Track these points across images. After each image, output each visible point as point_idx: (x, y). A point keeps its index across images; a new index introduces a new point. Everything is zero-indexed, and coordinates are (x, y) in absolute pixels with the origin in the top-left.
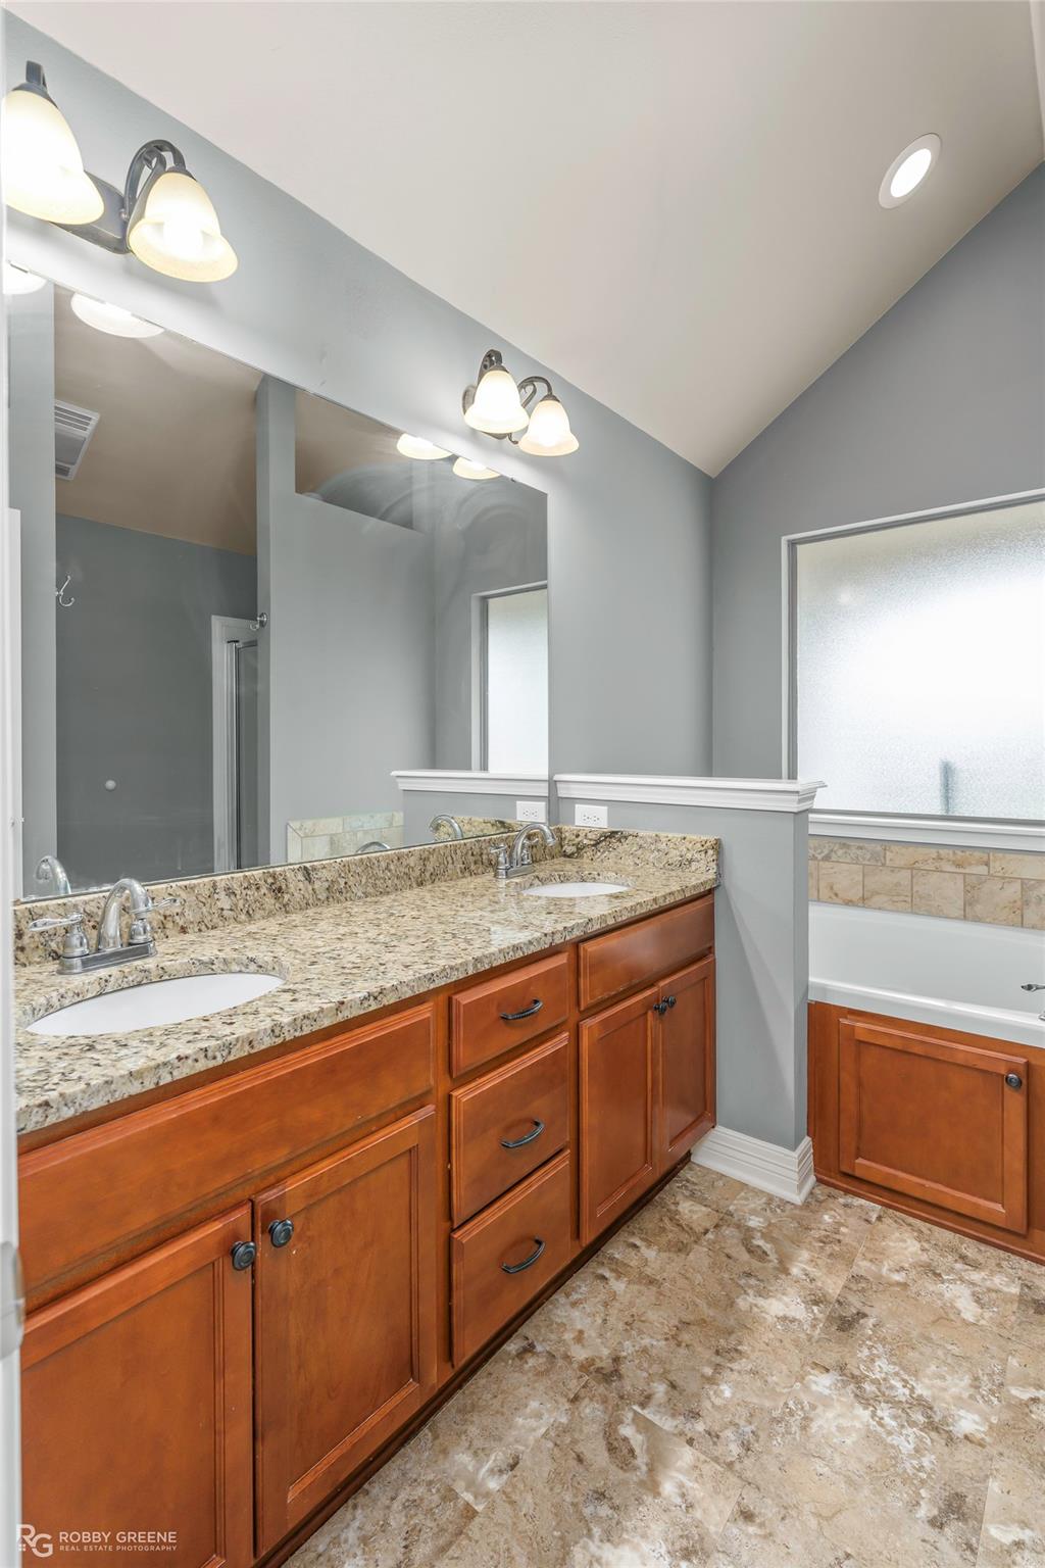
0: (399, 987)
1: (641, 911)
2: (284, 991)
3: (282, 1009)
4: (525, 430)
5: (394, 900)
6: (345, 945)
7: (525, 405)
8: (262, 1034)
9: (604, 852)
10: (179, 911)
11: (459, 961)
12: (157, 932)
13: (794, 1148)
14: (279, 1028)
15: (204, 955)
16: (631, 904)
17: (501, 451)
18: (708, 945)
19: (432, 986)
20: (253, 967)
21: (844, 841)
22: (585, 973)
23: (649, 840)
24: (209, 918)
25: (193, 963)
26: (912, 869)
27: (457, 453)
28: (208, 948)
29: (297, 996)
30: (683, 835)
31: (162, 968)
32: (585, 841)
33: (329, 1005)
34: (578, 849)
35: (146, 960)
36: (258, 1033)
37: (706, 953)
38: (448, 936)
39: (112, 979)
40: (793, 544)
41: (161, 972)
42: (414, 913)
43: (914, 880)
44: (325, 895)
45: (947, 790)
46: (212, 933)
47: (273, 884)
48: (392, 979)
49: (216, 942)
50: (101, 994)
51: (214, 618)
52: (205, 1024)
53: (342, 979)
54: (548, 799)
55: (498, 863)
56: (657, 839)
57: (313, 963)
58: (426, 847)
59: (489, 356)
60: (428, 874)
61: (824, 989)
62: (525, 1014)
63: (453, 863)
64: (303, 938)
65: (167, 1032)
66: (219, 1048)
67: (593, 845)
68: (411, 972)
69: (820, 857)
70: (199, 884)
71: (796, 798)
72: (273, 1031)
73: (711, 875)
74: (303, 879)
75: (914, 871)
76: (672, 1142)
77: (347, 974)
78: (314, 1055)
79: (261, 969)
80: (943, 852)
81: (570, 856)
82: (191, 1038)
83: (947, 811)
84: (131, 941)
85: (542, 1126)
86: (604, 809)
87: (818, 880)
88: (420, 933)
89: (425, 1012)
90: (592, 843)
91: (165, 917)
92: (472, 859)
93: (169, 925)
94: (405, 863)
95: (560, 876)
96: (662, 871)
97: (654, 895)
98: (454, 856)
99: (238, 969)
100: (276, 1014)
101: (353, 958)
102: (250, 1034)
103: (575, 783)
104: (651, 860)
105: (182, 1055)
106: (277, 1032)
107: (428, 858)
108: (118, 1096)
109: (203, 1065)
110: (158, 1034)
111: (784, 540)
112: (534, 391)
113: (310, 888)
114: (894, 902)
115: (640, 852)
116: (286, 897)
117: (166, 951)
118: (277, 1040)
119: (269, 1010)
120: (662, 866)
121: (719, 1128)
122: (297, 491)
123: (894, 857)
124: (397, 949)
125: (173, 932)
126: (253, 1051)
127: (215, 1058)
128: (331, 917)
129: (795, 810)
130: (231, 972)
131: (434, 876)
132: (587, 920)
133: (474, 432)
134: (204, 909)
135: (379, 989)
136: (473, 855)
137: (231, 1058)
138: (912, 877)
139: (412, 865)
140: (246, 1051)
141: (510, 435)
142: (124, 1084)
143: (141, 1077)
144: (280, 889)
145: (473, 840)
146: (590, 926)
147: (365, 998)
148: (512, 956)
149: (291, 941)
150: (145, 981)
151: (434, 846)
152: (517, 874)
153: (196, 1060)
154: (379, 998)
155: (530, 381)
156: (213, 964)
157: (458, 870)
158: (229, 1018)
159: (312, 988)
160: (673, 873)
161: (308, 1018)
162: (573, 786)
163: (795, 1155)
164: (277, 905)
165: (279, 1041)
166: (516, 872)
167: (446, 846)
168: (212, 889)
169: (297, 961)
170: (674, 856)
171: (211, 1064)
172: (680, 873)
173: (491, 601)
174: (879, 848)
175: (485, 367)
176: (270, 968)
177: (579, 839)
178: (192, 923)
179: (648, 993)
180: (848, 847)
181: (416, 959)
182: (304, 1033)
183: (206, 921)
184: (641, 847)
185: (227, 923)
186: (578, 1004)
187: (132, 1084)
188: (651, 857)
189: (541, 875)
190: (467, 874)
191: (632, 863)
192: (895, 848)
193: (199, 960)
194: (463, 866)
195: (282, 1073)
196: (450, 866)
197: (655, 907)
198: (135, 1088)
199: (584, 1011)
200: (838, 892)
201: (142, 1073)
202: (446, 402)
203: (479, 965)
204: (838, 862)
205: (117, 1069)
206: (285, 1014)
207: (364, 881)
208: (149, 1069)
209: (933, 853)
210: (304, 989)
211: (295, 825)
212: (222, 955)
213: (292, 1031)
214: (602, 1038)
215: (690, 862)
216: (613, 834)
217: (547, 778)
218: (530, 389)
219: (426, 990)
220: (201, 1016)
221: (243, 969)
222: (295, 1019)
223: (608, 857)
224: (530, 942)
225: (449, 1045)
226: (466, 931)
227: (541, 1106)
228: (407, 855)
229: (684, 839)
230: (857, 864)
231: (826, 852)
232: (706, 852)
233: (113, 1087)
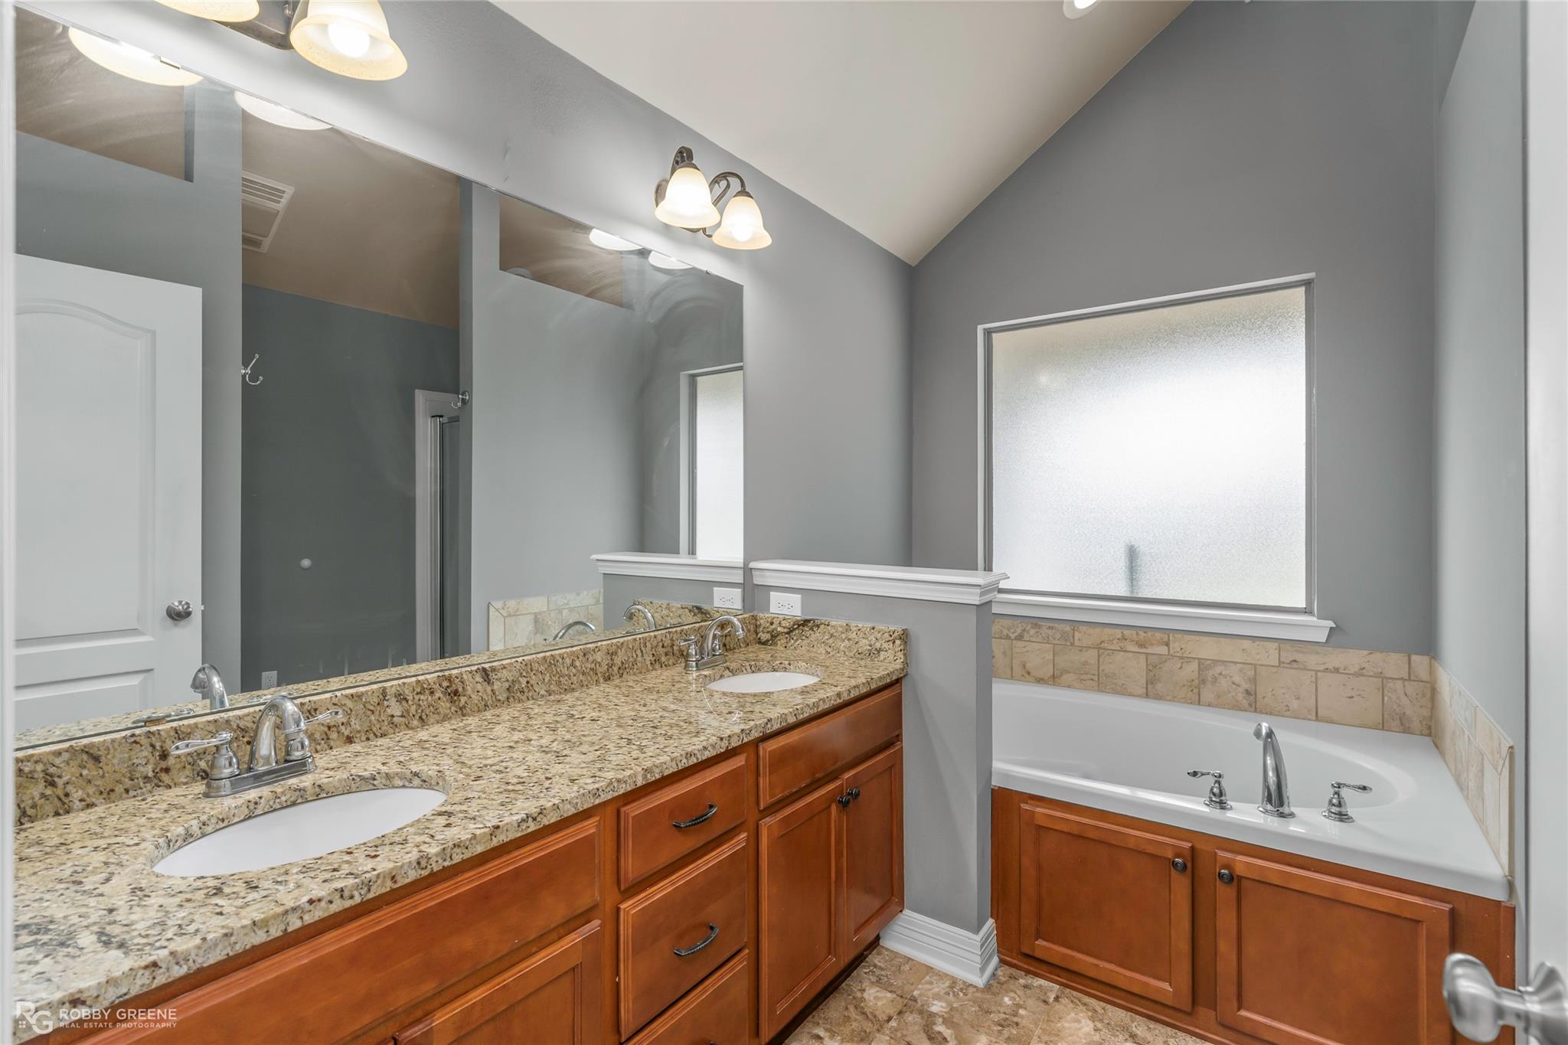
0: (560, 805)
1: (823, 707)
2: (440, 814)
3: (432, 836)
4: (719, 224)
5: (577, 699)
6: (515, 756)
7: (716, 203)
8: (406, 867)
9: (797, 639)
10: (345, 720)
11: (628, 773)
12: (320, 744)
13: (977, 931)
14: (426, 860)
15: (365, 770)
16: (814, 700)
17: (696, 244)
18: (897, 733)
19: (597, 801)
20: (416, 781)
21: (1034, 621)
22: (765, 773)
23: (840, 629)
24: (378, 726)
25: (353, 779)
26: (1099, 648)
27: (649, 247)
28: (370, 759)
29: (452, 819)
30: (870, 625)
31: (319, 786)
32: (779, 629)
33: (483, 830)
34: (772, 636)
35: (303, 778)
36: (402, 867)
37: (891, 741)
38: (623, 743)
39: (262, 801)
40: (988, 333)
41: (317, 789)
42: (595, 714)
43: (1101, 660)
44: (505, 695)
45: (1131, 572)
46: (380, 741)
47: (448, 687)
48: (554, 797)
49: (382, 753)
50: (250, 817)
51: (417, 392)
52: (347, 858)
53: (502, 798)
54: (743, 586)
55: (688, 655)
56: (848, 628)
57: (478, 778)
58: (614, 641)
59: (680, 152)
60: (616, 669)
61: (1007, 776)
62: (700, 821)
63: (642, 656)
64: (476, 749)
65: (305, 869)
66: (357, 887)
67: (787, 633)
68: (575, 788)
69: (1013, 636)
70: (367, 692)
71: (978, 591)
72: (419, 863)
73: (898, 665)
74: (481, 680)
75: (1101, 651)
76: (857, 931)
77: (509, 791)
78: (466, 884)
79: (425, 783)
80: (1127, 632)
81: (764, 643)
82: (327, 876)
83: (1132, 592)
84: (288, 758)
85: (717, 931)
86: (798, 597)
87: (1012, 659)
88: (595, 739)
89: (589, 827)
90: (786, 630)
91: (329, 728)
92: (661, 651)
93: (334, 735)
94: (591, 659)
95: (751, 666)
96: (852, 660)
97: (838, 689)
98: (643, 649)
99: (401, 784)
100: (425, 843)
101: (520, 771)
102: (393, 869)
103: (772, 570)
104: (842, 648)
105: (314, 898)
106: (423, 864)
107: (616, 653)
108: (239, 948)
109: (338, 906)
110: (295, 871)
111: (980, 328)
112: (728, 186)
113: (489, 689)
114: (1082, 680)
115: (831, 641)
116: (463, 699)
117: (326, 766)
118: (423, 872)
119: (419, 839)
120: (852, 654)
121: (906, 912)
122: (501, 269)
123: (1081, 637)
124: (568, 759)
125: (338, 743)
126: (396, 886)
127: (352, 897)
128: (509, 720)
129: (977, 603)
130: (394, 787)
131: (623, 670)
132: (765, 720)
133: (667, 226)
134: (373, 718)
135: (538, 810)
136: (663, 647)
137: (371, 895)
138: (1099, 656)
139: (599, 660)
140: (389, 885)
141: (704, 230)
142: (246, 934)
143: (266, 926)
144: (456, 693)
145: (665, 631)
146: (769, 726)
147: (523, 820)
148: (685, 763)
149: (460, 752)
150: (300, 801)
151: (622, 640)
152: (707, 665)
153: (331, 902)
154: (538, 819)
155: (724, 176)
156: (374, 779)
157: (648, 663)
158: (373, 850)
159: (470, 810)
160: (862, 663)
161: (459, 846)
162: (767, 574)
163: (978, 938)
164: (453, 709)
165: (425, 873)
166: (705, 664)
167: (635, 639)
168: (381, 697)
169: (461, 776)
170: (864, 644)
171: (348, 903)
172: (869, 662)
173: (699, 379)
174: (1068, 628)
175: (677, 162)
176: (434, 783)
177: (773, 627)
178: (359, 732)
179: (831, 786)
180: (1040, 627)
181: (584, 772)
182: (454, 862)
183: (374, 729)
184: (832, 636)
185: (397, 730)
186: (758, 803)
187: (256, 934)
188: (842, 645)
189: (733, 665)
190: (657, 666)
191: (824, 652)
192: (1083, 628)
193: (360, 776)
194: (653, 659)
195: (429, 905)
196: (639, 659)
197: (839, 701)
198: (260, 938)
199: (764, 810)
200: (1030, 671)
201: (267, 922)
202: (639, 196)
203: (649, 776)
204: (1030, 641)
205: (240, 919)
206: (434, 843)
207: (547, 679)
208: (276, 916)
209: (1118, 633)
210: (461, 812)
211: (498, 604)
212: (384, 769)
213: (440, 861)
214: (781, 836)
215: (879, 651)
216: (806, 621)
217: (742, 566)
218: (723, 183)
219: (591, 805)
220: (344, 847)
221: (407, 784)
222: (444, 849)
223: (802, 645)
224: (705, 748)
225: (618, 857)
226: (643, 736)
227: (716, 911)
228: (593, 650)
229: (873, 629)
230: (1048, 643)
231: (1019, 631)
232: (894, 642)
233: (233, 939)
